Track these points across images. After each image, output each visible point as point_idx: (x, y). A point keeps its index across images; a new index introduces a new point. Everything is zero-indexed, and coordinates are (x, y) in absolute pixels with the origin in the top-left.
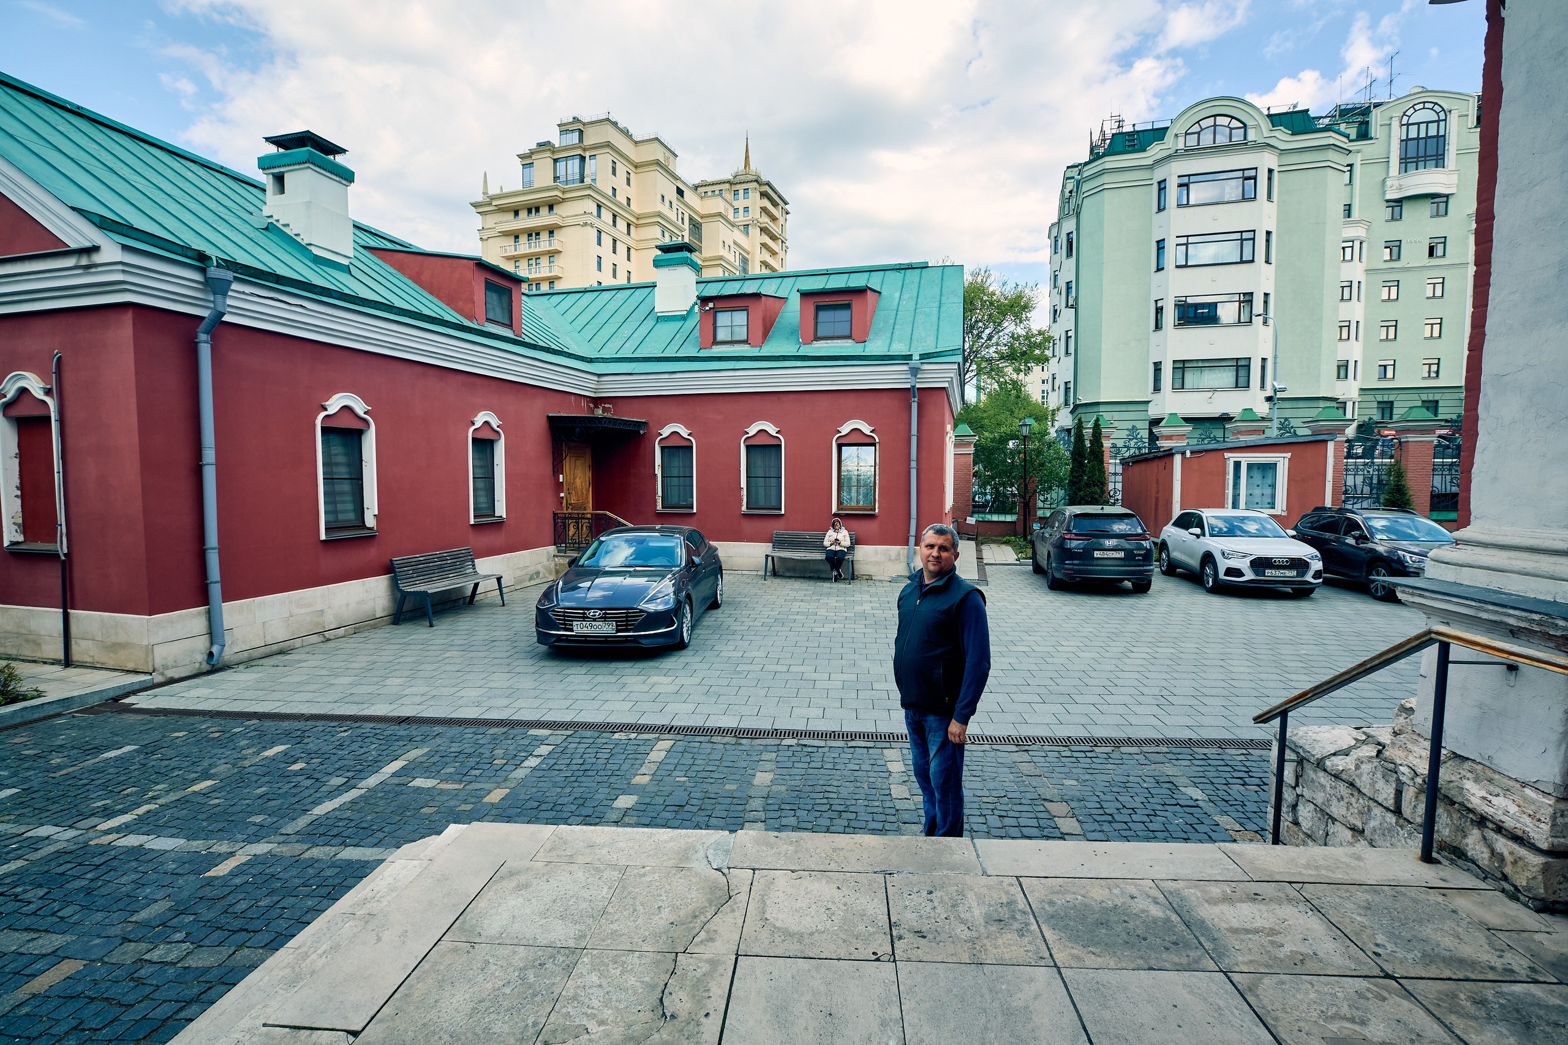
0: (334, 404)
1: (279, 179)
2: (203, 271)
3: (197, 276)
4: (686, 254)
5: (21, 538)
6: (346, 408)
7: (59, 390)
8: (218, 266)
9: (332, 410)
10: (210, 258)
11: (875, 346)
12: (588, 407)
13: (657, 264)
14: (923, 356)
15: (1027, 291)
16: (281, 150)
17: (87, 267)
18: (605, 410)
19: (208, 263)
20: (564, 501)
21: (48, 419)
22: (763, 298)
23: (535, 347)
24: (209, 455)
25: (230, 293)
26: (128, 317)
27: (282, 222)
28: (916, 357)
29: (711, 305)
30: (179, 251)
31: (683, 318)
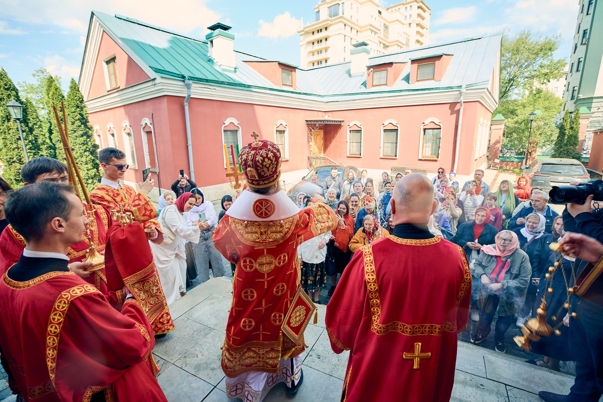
0: (227, 122)
1: (212, 42)
2: (184, 81)
3: (182, 83)
4: (364, 47)
5: (150, 167)
6: (231, 123)
7: (153, 123)
8: (189, 79)
9: (226, 125)
10: (185, 77)
11: (444, 82)
12: (322, 115)
13: (352, 53)
14: (468, 86)
15: (553, 39)
16: (212, 31)
17: (155, 85)
18: (329, 116)
19: (185, 79)
20: (312, 152)
21: (151, 132)
22: (394, 64)
23: (300, 93)
24: (190, 142)
25: (192, 88)
26: (165, 99)
27: (213, 58)
28: (464, 86)
29: (372, 69)
30: (177, 76)
31: (362, 75)
